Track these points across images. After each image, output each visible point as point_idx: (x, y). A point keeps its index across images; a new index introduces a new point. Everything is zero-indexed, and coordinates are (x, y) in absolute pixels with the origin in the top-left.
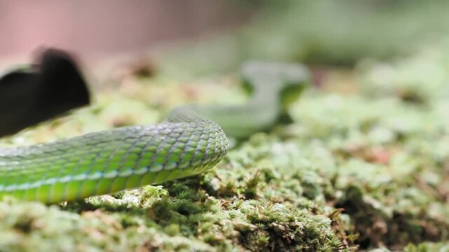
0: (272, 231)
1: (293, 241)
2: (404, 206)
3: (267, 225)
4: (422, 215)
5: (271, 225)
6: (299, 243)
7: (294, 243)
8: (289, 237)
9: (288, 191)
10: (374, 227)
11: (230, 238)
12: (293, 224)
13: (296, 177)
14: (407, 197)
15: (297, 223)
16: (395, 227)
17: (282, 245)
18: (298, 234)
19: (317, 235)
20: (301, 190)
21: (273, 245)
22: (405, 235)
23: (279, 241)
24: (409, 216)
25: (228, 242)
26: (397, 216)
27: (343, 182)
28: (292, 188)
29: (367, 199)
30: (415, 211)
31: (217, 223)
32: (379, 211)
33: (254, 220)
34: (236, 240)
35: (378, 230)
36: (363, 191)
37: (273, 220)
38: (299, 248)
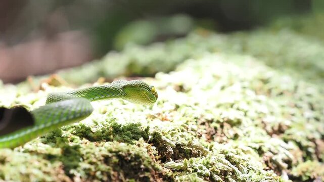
0: (119, 156)
2: (181, 141)
3: (117, 154)
4: (190, 145)
7: (130, 161)
8: (128, 159)
9: (126, 137)
10: (168, 151)
11: (100, 161)
12: (129, 152)
13: (129, 130)
14: (182, 136)
15: (132, 152)
16: (177, 151)
18: (132, 158)
19: (141, 157)
20: (132, 135)
21: (120, 163)
22: (182, 154)
23: (123, 161)
24: (184, 145)
25: (99, 163)
26: (178, 145)
27: (151, 131)
28: (128, 135)
29: (164, 138)
30: (186, 143)
31: (93, 154)
32: (170, 144)
33: (111, 151)
34: (103, 162)
35: (170, 152)
36: (161, 134)
37: (119, 151)
38: (133, 164)
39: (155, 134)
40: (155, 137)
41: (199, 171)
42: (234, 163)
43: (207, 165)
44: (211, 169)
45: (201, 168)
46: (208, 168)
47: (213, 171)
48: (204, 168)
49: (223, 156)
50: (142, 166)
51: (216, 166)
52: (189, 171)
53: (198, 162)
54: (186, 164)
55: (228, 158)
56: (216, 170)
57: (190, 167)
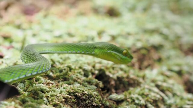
0: (76, 97)
1: (84, 99)
2: (120, 74)
3: (73, 94)
4: (128, 77)
5: (76, 94)
6: (87, 100)
7: (85, 100)
8: (83, 98)
9: (78, 75)
10: (110, 84)
11: (61, 102)
12: (84, 93)
13: (80, 68)
15: (86, 92)
16: (118, 82)
17: (80, 102)
18: (86, 97)
19: (93, 96)
20: (83, 73)
22: (122, 85)
23: (79, 100)
24: (123, 78)
25: (61, 104)
27: (98, 66)
28: (80, 73)
29: (107, 73)
30: (125, 76)
31: (56, 96)
32: (112, 78)
33: (69, 93)
34: (64, 102)
35: (112, 85)
36: (105, 70)
37: (77, 92)
38: (87, 102)
39: (100, 70)
40: (101, 72)
41: (137, 102)
42: (163, 91)
43: (142, 95)
44: (146, 99)
45: (138, 99)
46: (143, 98)
47: (147, 101)
48: (140, 98)
49: (153, 84)
50: (94, 104)
51: (150, 96)
52: (128, 101)
53: (134, 93)
54: (126, 96)
55: (157, 86)
56: (150, 100)
57: (129, 98)
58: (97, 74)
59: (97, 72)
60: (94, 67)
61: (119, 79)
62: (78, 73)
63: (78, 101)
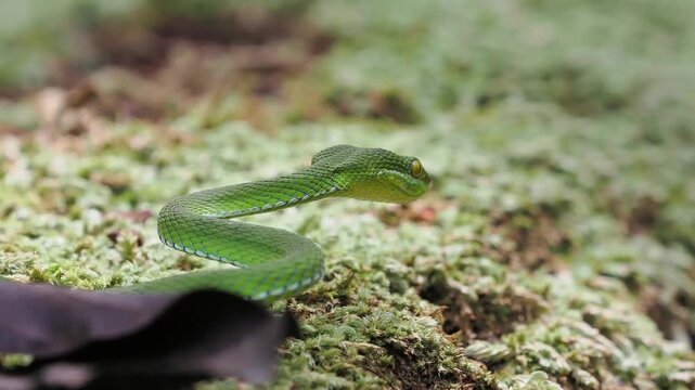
0: (391, 348)
1: (413, 356)
2: (485, 283)
3: (385, 340)
4: (508, 293)
5: (388, 341)
6: (421, 358)
7: (415, 358)
8: (410, 353)
9: (377, 287)
10: (463, 313)
11: (358, 364)
12: (411, 337)
13: (376, 267)
15: (415, 335)
16: (481, 309)
17: (403, 363)
18: (418, 348)
19: (436, 347)
20: (387, 282)
21: (395, 364)
22: (492, 318)
23: (399, 358)
24: (494, 295)
25: (357, 370)
26: (481, 297)
27: (421, 265)
28: (378, 282)
29: (452, 283)
30: (500, 289)
31: (337, 347)
32: (466, 297)
33: (372, 338)
34: (363, 366)
35: (465, 317)
36: (445, 272)
37: (391, 335)
38: (422, 363)
39: (432, 273)
40: (434, 280)
41: (544, 362)
42: (605, 332)
43: (557, 343)
44: (568, 355)
45: (547, 355)
46: (560, 352)
47: (572, 360)
48: (554, 353)
49: (577, 314)
50: (441, 368)
51: (577, 346)
52: (520, 363)
53: (534, 336)
54: (512, 347)
55: (589, 319)
56: (580, 358)
57: (521, 354)
58: (424, 285)
59: (421, 280)
60: (410, 264)
61: (484, 299)
62: (373, 282)
63: (397, 361)
